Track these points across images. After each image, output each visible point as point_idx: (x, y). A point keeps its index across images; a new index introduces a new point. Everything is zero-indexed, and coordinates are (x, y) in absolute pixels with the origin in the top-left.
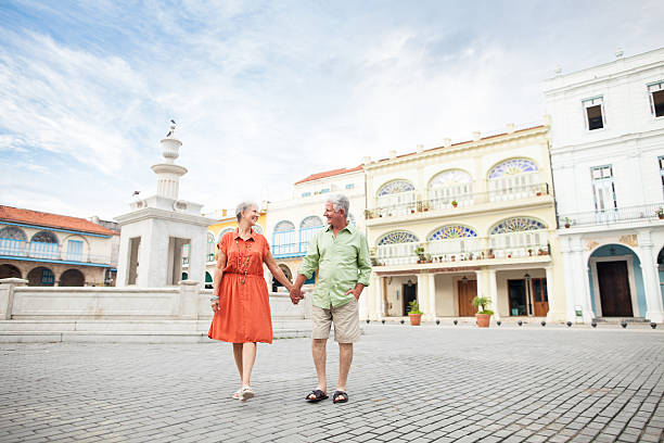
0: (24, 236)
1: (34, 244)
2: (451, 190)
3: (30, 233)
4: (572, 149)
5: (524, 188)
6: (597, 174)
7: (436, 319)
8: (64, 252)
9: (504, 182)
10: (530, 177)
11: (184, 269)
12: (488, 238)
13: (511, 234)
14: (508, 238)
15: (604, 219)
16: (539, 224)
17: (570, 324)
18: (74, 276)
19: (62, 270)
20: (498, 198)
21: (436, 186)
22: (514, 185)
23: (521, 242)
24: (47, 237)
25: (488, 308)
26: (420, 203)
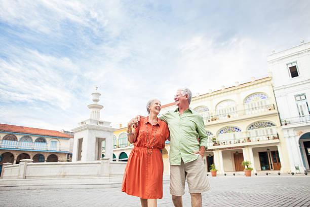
0: (32, 140)
1: (36, 143)
2: (227, 110)
3: (34, 138)
4: (284, 87)
5: (262, 107)
6: (298, 98)
7: (224, 173)
8: (49, 146)
9: (252, 104)
10: (265, 101)
11: (103, 152)
12: (247, 132)
13: (258, 130)
14: (256, 131)
15: (304, 120)
16: (271, 124)
17: (293, 174)
18: (53, 157)
19: (48, 155)
20: (250, 112)
21: (219, 108)
22: (257, 106)
23: (264, 133)
24: (42, 140)
25: (250, 166)
26: (212, 116)
